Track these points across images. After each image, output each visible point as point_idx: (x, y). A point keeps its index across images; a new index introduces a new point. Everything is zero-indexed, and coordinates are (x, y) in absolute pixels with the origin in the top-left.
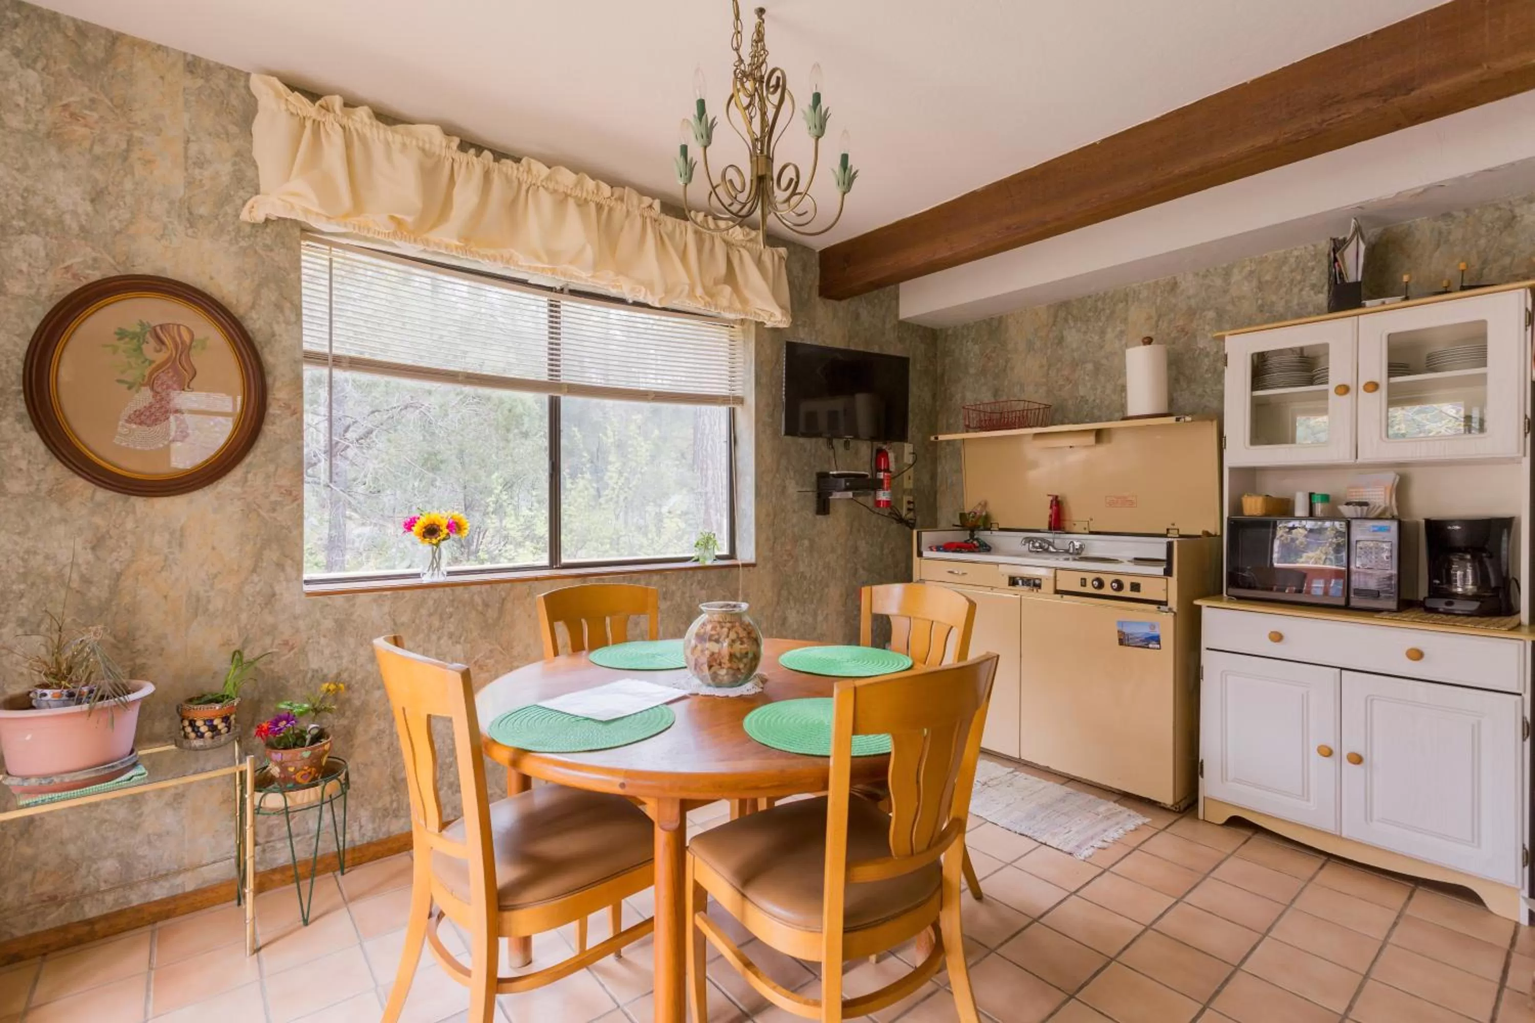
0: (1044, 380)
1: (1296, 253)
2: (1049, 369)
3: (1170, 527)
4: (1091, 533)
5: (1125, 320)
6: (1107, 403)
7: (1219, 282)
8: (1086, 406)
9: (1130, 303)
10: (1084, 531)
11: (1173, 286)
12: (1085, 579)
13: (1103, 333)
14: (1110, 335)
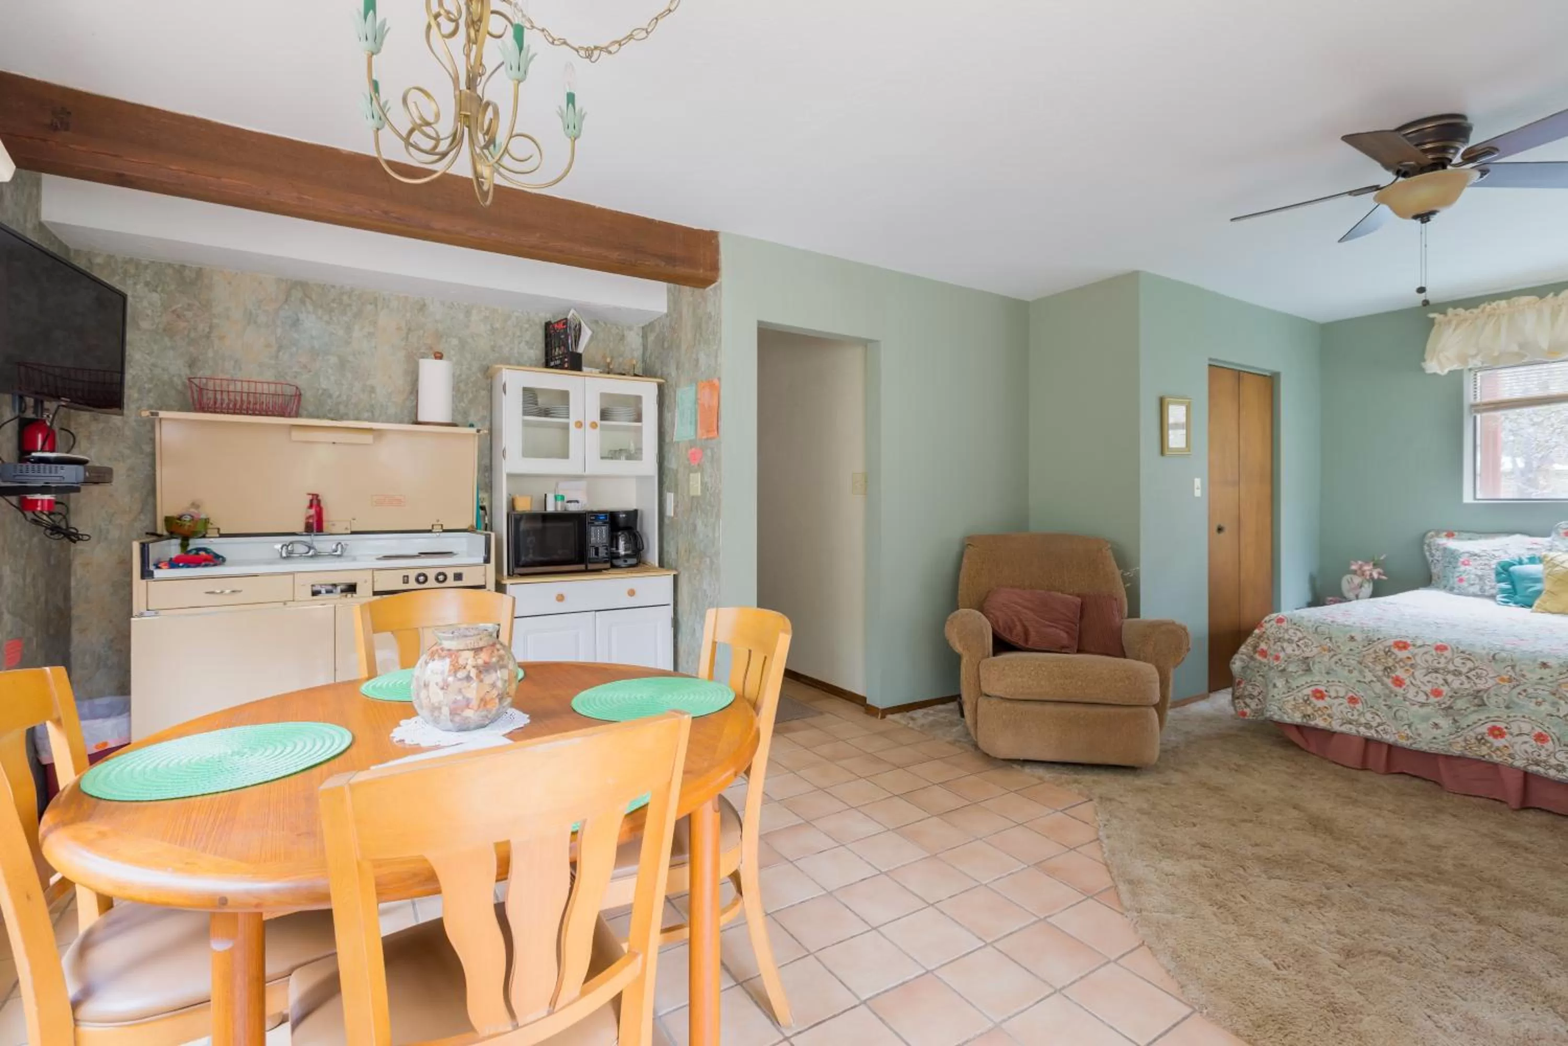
0: (273, 362)
1: (516, 314)
2: (279, 351)
3: (435, 523)
4: (353, 533)
5: (374, 323)
6: (353, 400)
7: (461, 316)
8: (329, 401)
9: (379, 307)
10: (346, 532)
11: (422, 307)
12: (407, 576)
13: (349, 329)
14: (357, 333)
